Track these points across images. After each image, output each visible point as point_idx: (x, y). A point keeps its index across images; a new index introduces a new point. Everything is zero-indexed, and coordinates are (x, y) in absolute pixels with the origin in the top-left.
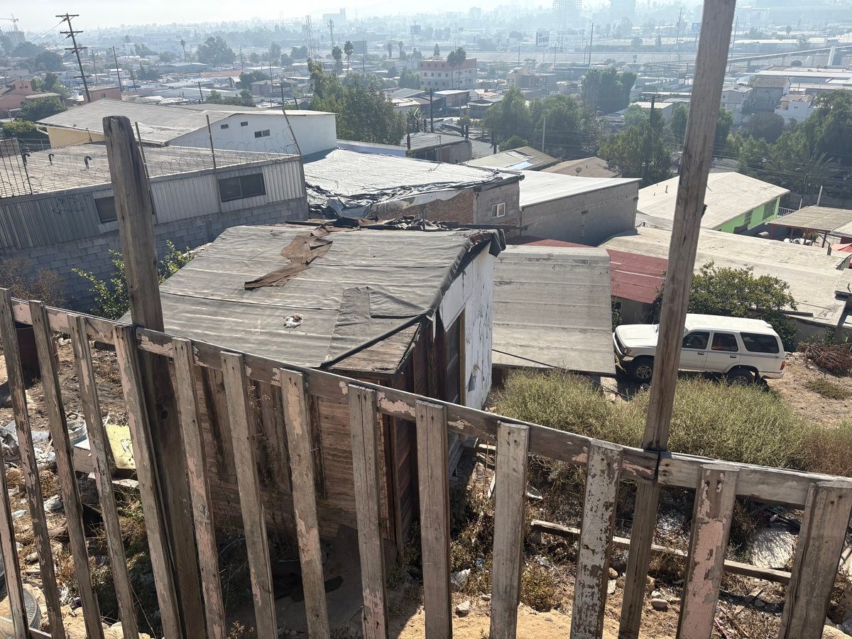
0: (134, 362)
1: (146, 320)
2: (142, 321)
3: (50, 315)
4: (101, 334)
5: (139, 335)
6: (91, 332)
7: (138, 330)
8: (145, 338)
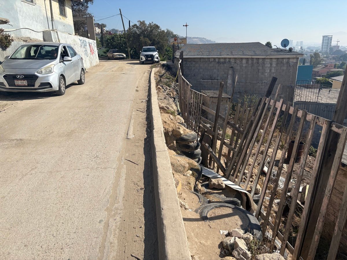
0: (327, 133)
1: (337, 120)
2: (335, 120)
3: (307, 115)
4: (320, 123)
5: (333, 124)
6: (318, 121)
7: (333, 123)
8: (334, 126)
